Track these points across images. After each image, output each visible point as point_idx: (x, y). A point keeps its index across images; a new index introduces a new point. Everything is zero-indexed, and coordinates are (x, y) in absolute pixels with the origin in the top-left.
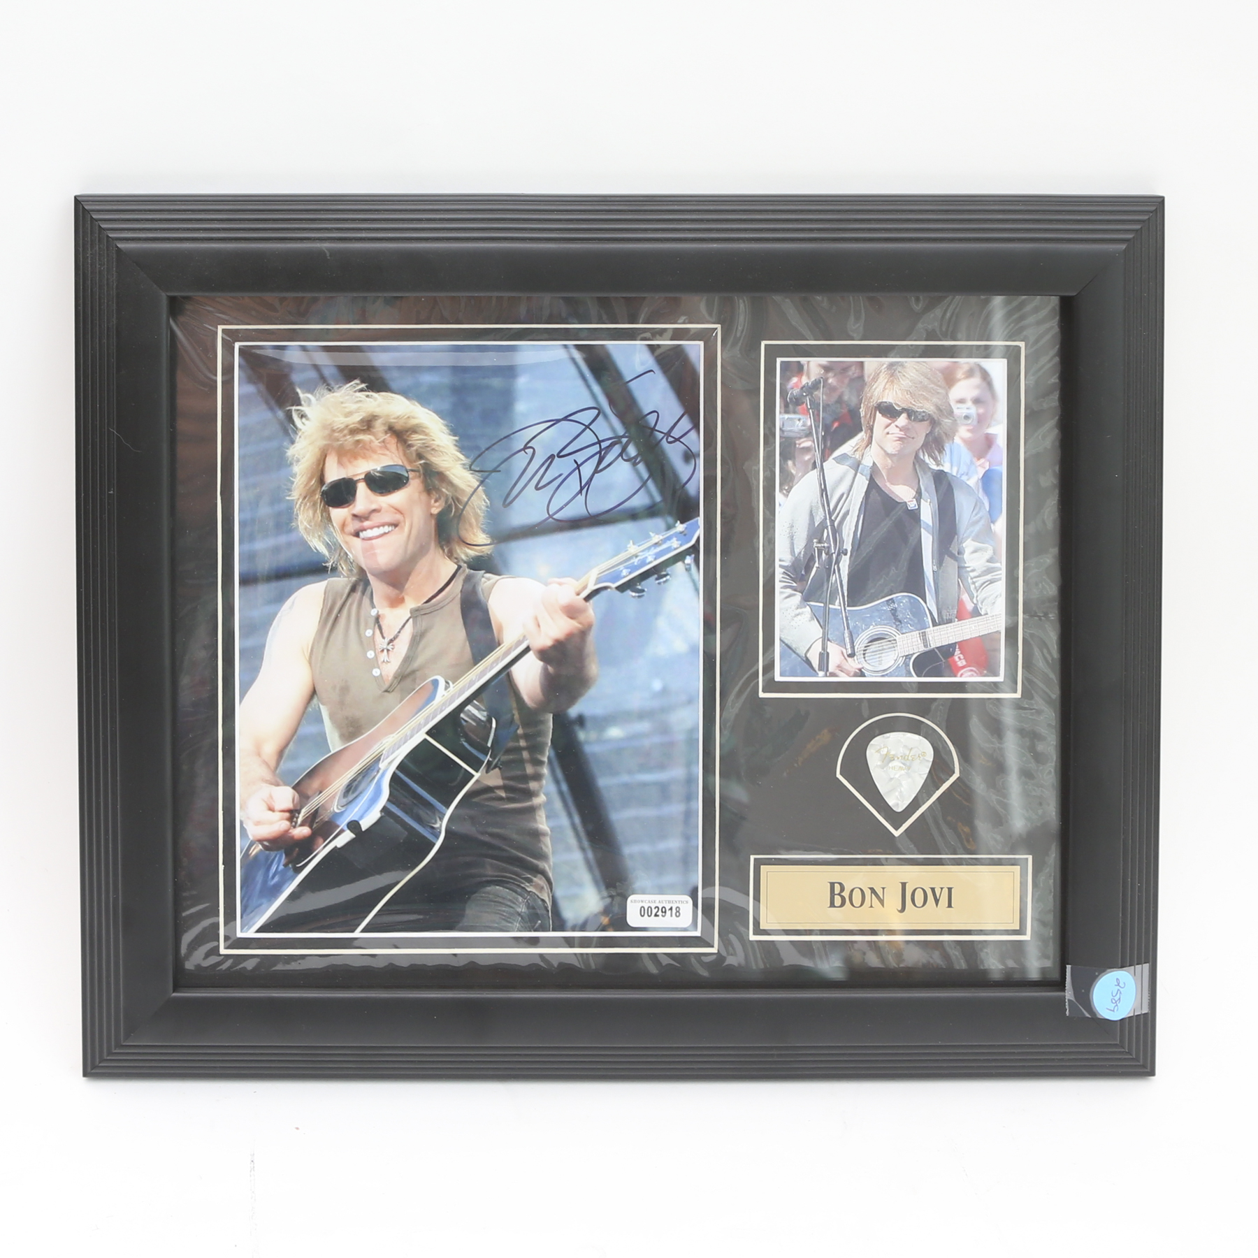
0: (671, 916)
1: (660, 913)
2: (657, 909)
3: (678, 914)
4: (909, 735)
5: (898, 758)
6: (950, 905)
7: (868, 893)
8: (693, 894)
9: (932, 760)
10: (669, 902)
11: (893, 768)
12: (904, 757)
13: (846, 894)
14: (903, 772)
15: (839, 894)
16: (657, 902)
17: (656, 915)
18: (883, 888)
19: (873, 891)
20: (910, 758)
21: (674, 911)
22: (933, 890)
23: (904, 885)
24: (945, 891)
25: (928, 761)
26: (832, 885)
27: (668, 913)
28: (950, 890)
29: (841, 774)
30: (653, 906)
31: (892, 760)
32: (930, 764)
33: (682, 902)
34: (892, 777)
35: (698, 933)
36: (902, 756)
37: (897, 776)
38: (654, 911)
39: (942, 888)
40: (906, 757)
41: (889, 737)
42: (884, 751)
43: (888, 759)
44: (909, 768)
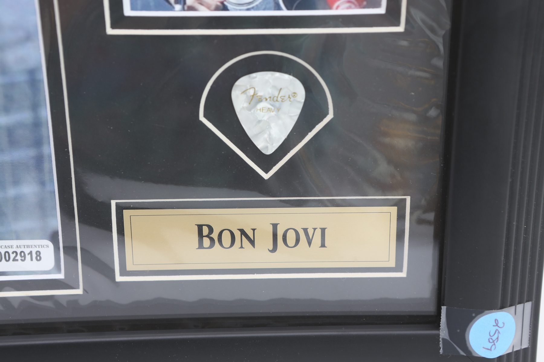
0: (32, 260)
1: (18, 257)
2: (15, 254)
3: (38, 258)
4: (277, 74)
5: (266, 100)
6: (323, 245)
7: (237, 234)
8: (54, 238)
9: (303, 101)
10: (28, 246)
11: (262, 110)
12: (273, 99)
13: (215, 235)
14: (273, 114)
15: (207, 236)
16: (15, 246)
17: (14, 260)
18: (254, 230)
19: (243, 232)
20: (279, 99)
21: (34, 255)
22: (305, 230)
23: (275, 226)
24: (318, 233)
25: (299, 102)
26: (200, 227)
27: (28, 257)
28: (323, 230)
29: (205, 116)
30: (10, 251)
31: (260, 100)
32: (301, 106)
33: (42, 246)
34: (259, 119)
35: (61, 276)
36: (270, 97)
37: (265, 118)
38: (12, 256)
39: (315, 229)
40: (275, 98)
41: (255, 77)
42: (251, 92)
43: (255, 100)
44: (278, 109)
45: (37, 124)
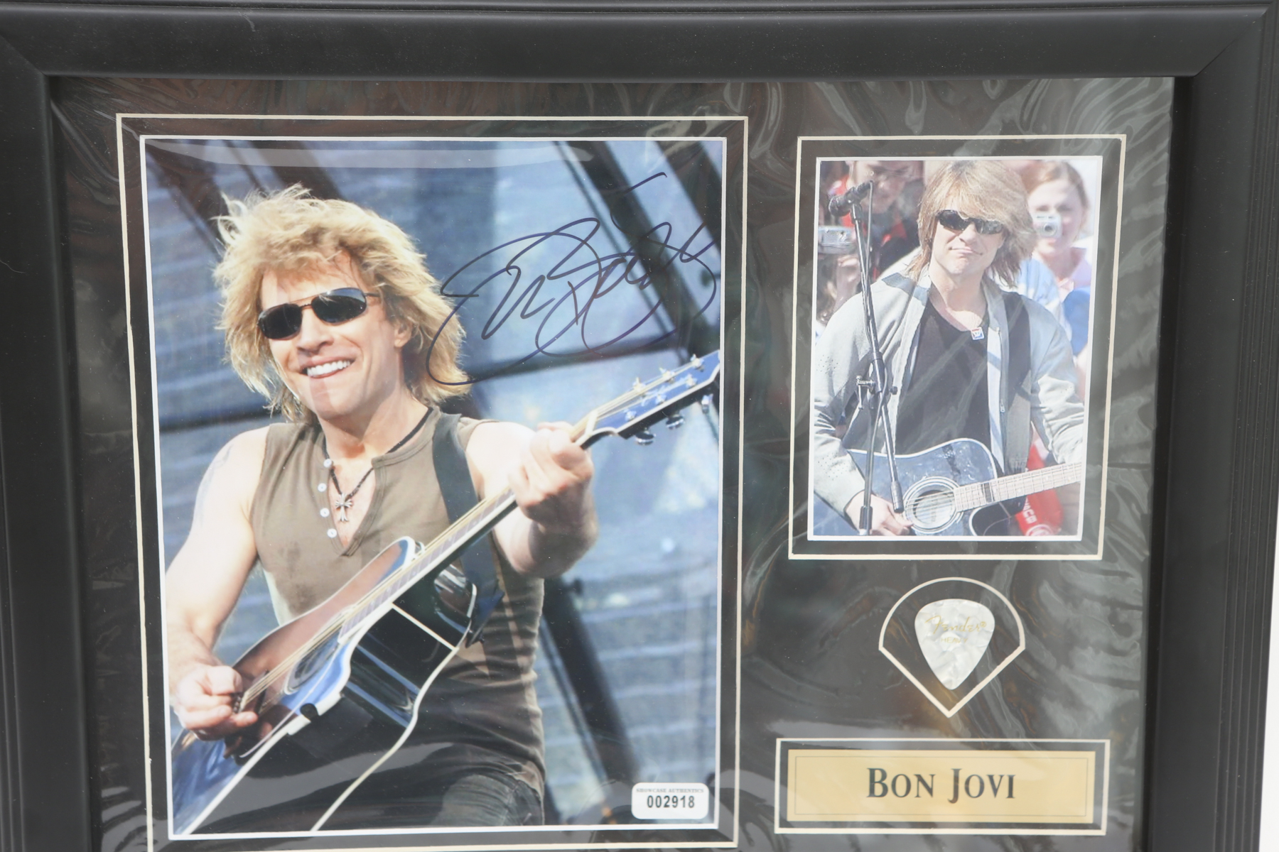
0: (684, 806)
1: (670, 803)
2: (667, 799)
3: (691, 804)
4: (966, 602)
5: (953, 629)
6: (1010, 795)
7: (914, 781)
8: (709, 780)
9: (992, 631)
10: (682, 791)
11: (946, 640)
12: (960, 628)
13: (888, 782)
14: (958, 644)
15: (880, 782)
16: (668, 790)
17: (666, 806)
18: (932, 776)
19: (920, 778)
20: (967, 629)
21: (687, 801)
22: (991, 777)
23: (956, 772)
24: (1006, 781)
25: (987, 632)
26: (872, 772)
27: (680, 803)
28: (1011, 779)
29: (885, 646)
30: (663, 795)
31: (946, 630)
32: (990, 636)
33: (697, 791)
34: (945, 650)
35: (714, 826)
36: (957, 627)
37: (951, 649)
38: (664, 801)
39: (1002, 777)
40: (962, 628)
41: (942, 605)
42: (937, 621)
43: (940, 630)
44: (965, 639)
45: (706, 654)
